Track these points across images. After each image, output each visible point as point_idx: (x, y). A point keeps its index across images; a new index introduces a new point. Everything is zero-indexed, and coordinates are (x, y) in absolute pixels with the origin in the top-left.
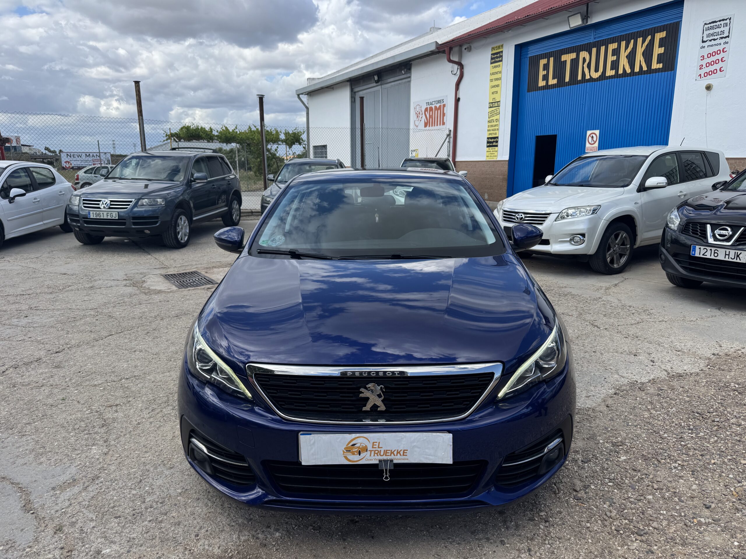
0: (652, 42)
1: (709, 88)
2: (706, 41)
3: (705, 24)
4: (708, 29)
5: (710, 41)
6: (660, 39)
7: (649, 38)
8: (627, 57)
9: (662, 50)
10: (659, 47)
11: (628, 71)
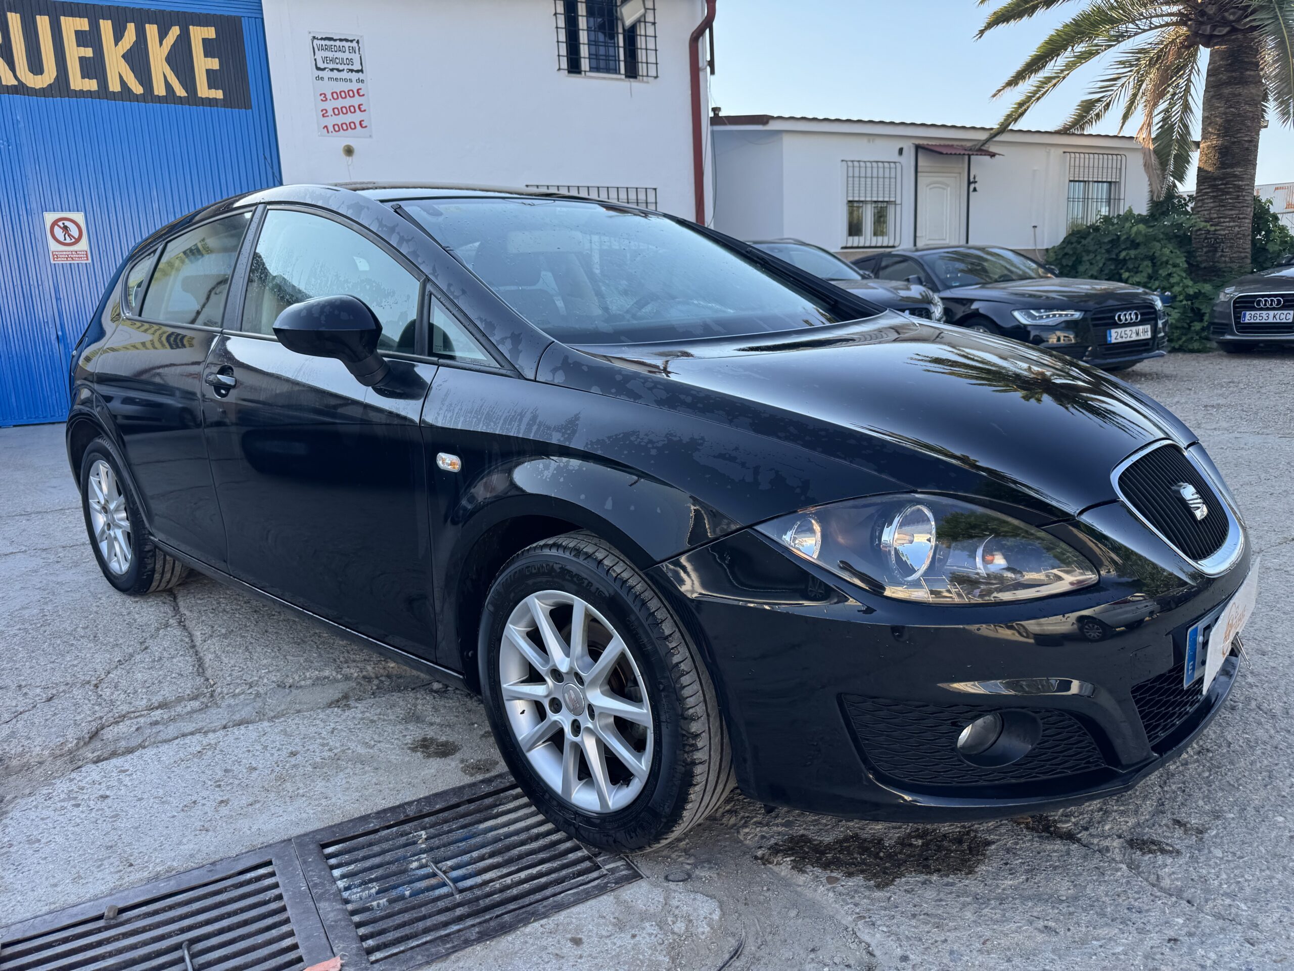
0: (184, 40)
1: (349, 151)
2: (324, 69)
3: (314, 38)
4: (322, 48)
5: (332, 70)
6: (205, 41)
7: (175, 31)
8: (123, 56)
9: (214, 64)
10: (206, 56)
11: (138, 89)
